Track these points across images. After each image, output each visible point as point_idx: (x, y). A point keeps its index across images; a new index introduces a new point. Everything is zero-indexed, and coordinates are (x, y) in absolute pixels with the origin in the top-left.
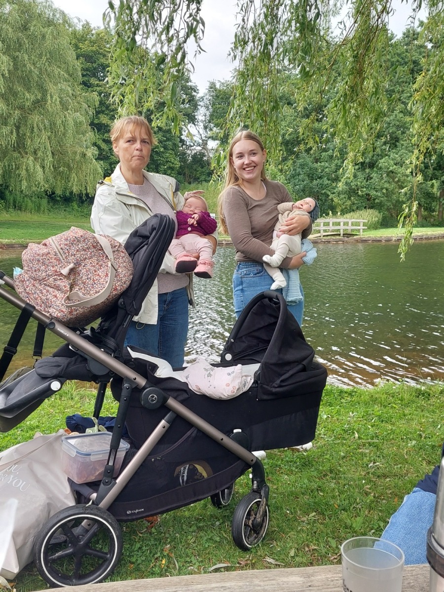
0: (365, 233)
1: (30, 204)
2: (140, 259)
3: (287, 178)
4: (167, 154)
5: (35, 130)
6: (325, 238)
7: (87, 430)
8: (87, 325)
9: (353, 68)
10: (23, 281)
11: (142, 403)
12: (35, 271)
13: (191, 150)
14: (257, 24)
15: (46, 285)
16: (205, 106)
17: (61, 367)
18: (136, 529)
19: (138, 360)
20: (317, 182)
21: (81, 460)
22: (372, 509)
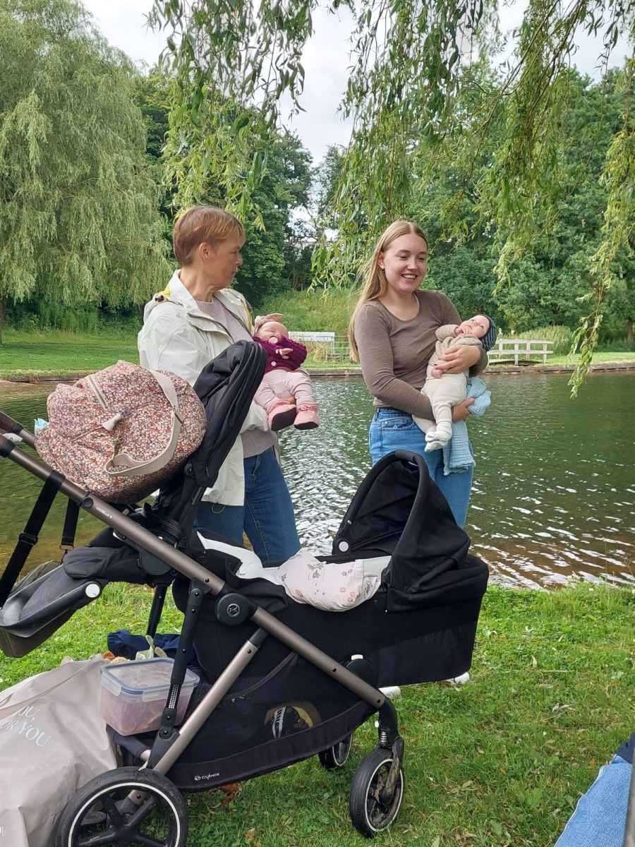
0: (551, 359)
1: (74, 320)
2: (217, 404)
3: (438, 282)
4: (267, 249)
5: (82, 216)
6: (492, 366)
7: (138, 653)
8: (139, 500)
9: (518, 127)
10: (47, 439)
11: (218, 616)
12: (66, 424)
13: (301, 243)
14: (380, 68)
15: (81, 445)
16: (321, 181)
17: (103, 562)
18: (206, 803)
19: (212, 552)
20: (481, 286)
21: (128, 700)
22: (557, 776)
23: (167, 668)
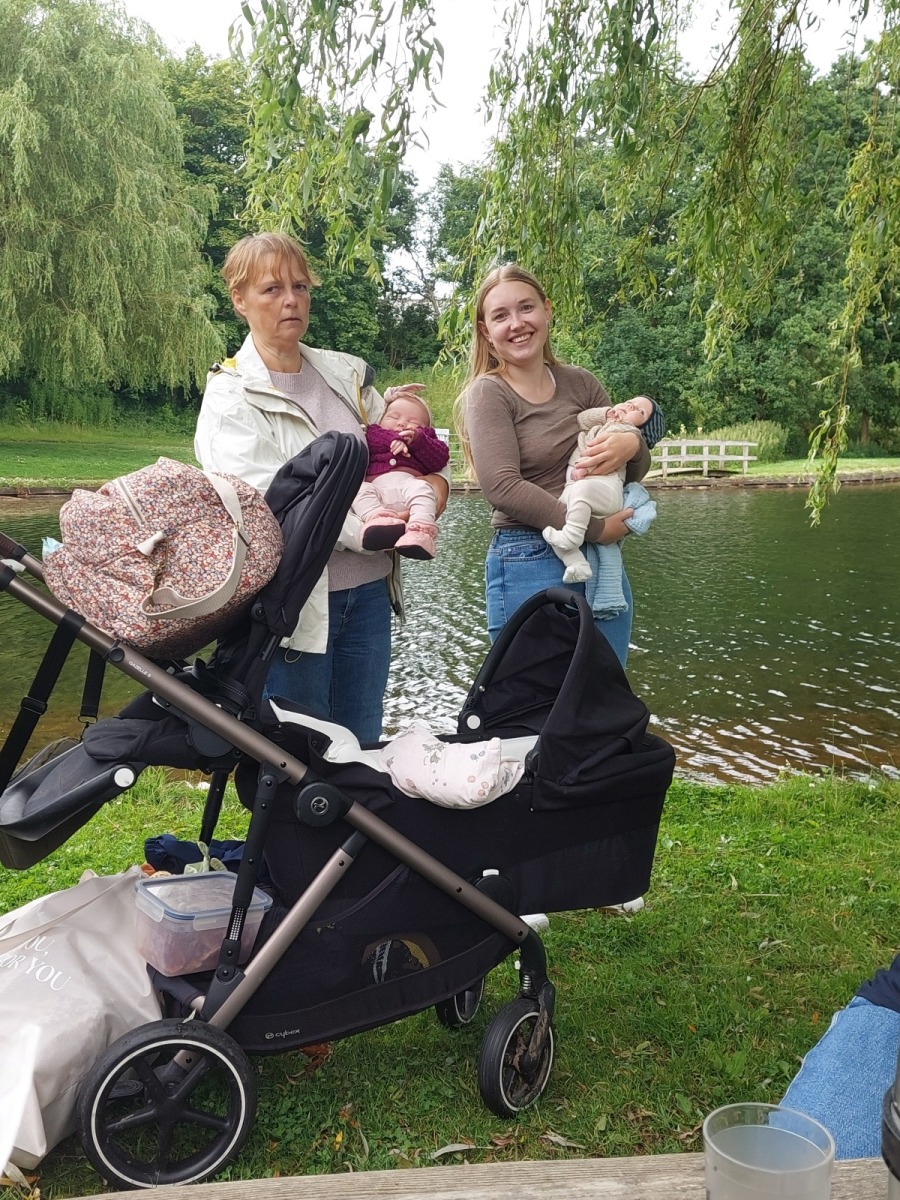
0: (754, 468)
1: (79, 408)
2: (297, 522)
3: (596, 358)
4: (354, 309)
5: (91, 260)
6: (671, 478)
7: (187, 866)
8: (189, 655)
9: (727, 135)
10: (61, 566)
11: (298, 813)
12: (86, 545)
13: (402, 301)
15: (108, 575)
16: (430, 213)
17: (136, 740)
18: (285, 1070)
19: (290, 726)
20: (656, 365)
21: (173, 928)
22: (767, 1035)
23: (227, 886)
